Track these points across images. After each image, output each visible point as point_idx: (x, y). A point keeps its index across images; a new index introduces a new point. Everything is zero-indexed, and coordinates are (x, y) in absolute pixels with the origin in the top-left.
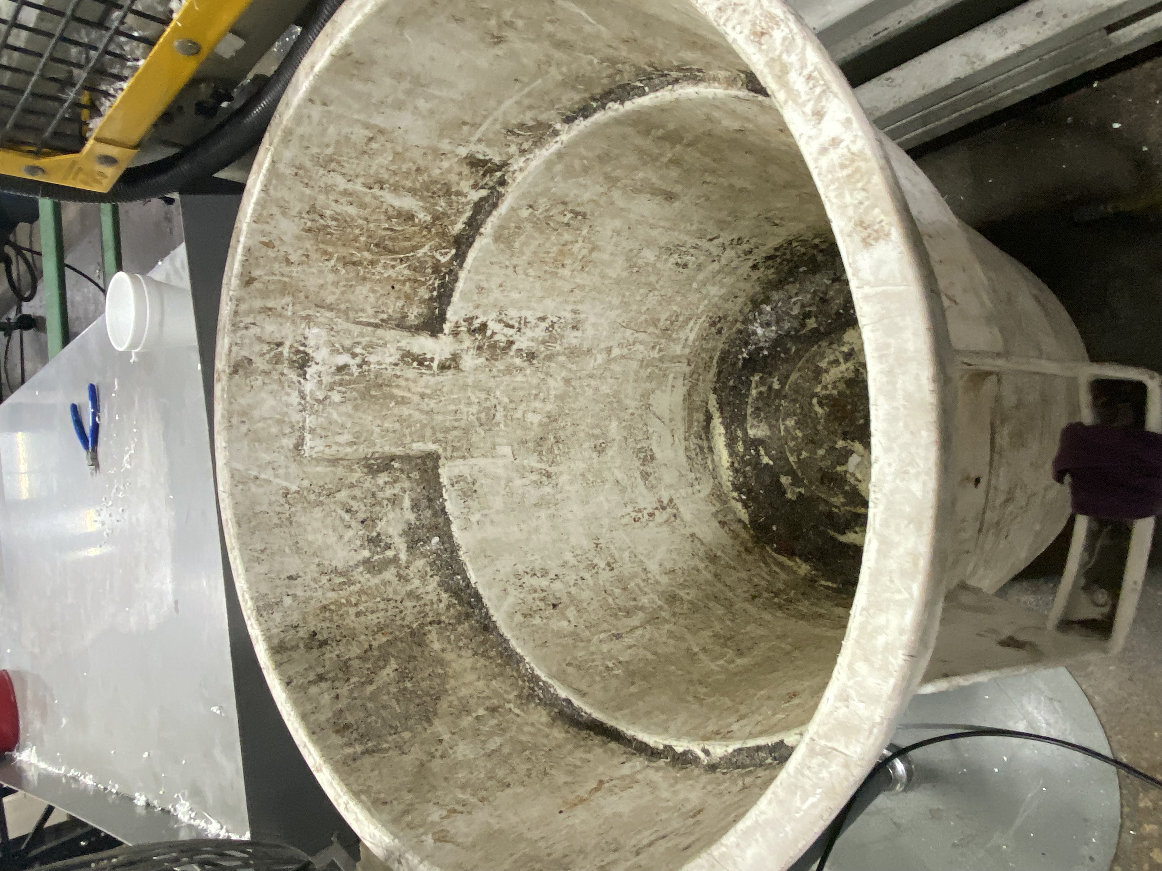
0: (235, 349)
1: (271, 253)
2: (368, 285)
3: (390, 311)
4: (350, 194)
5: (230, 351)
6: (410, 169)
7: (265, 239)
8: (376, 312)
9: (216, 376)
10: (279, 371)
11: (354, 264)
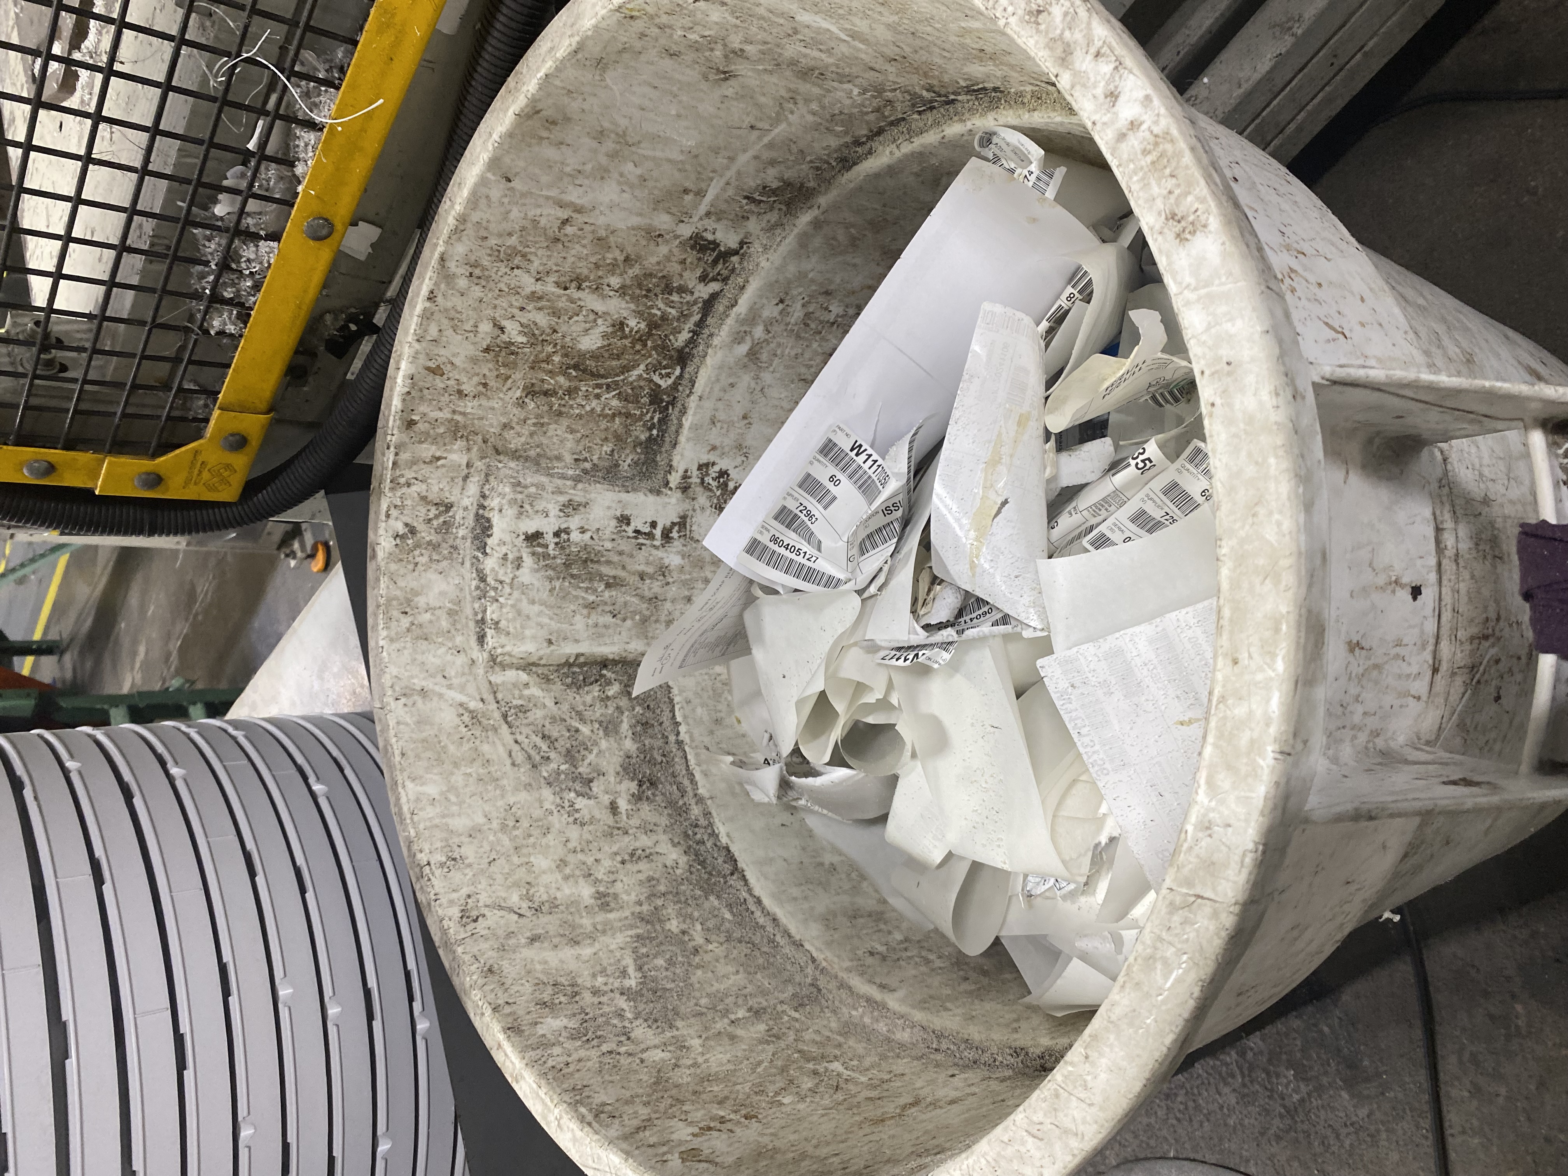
0: (394, 513)
1: (439, 383)
2: (565, 422)
3: (595, 458)
4: (540, 298)
5: (388, 516)
6: (616, 259)
7: (432, 364)
9: (369, 551)
11: (546, 393)
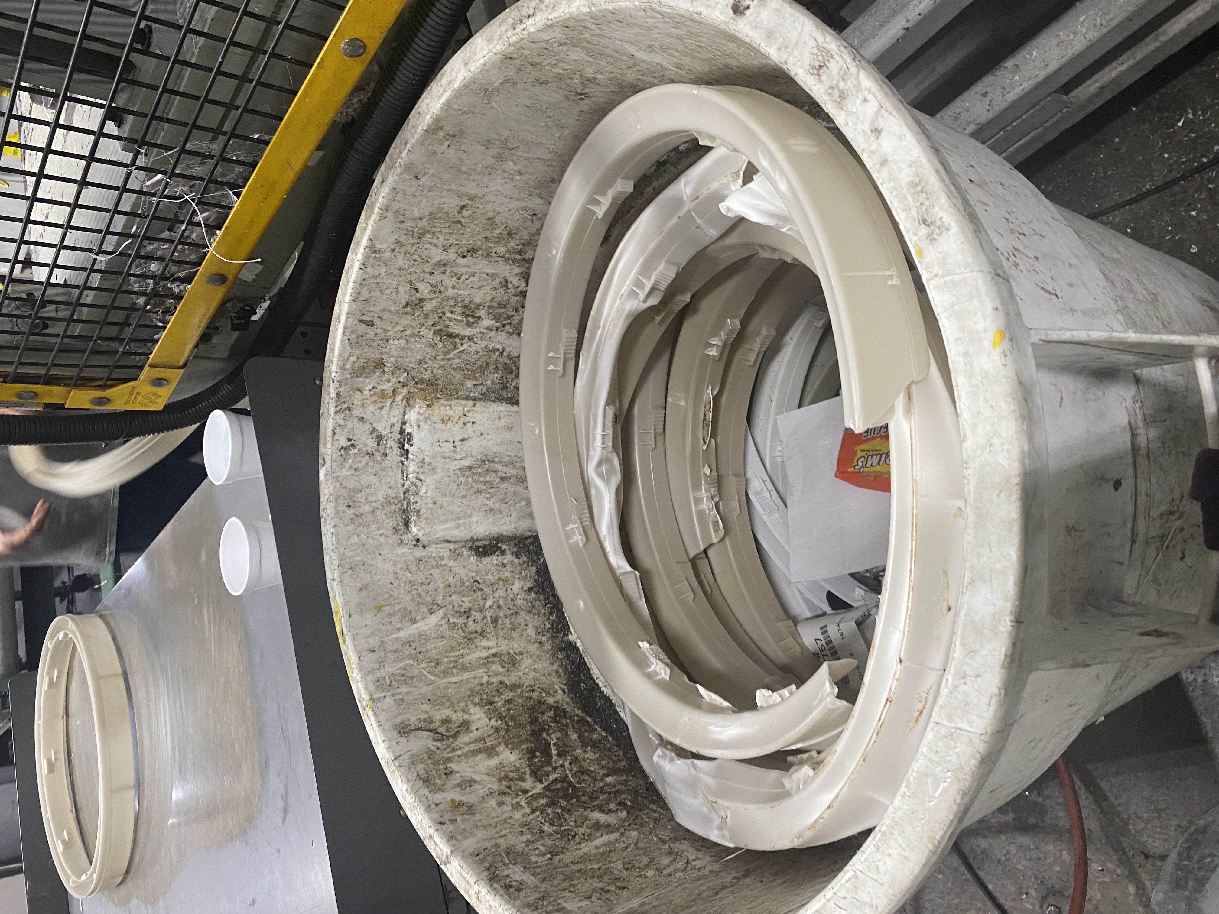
0: (338, 430)
1: (371, 332)
3: (489, 383)
4: (445, 265)
5: (334, 434)
6: (501, 234)
7: (364, 318)
8: (475, 385)
9: (321, 461)
10: (382, 451)
11: (450, 336)
